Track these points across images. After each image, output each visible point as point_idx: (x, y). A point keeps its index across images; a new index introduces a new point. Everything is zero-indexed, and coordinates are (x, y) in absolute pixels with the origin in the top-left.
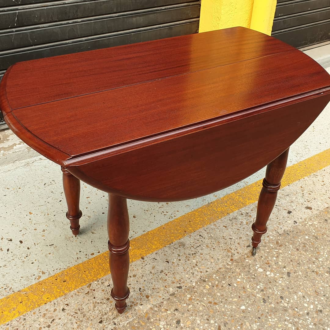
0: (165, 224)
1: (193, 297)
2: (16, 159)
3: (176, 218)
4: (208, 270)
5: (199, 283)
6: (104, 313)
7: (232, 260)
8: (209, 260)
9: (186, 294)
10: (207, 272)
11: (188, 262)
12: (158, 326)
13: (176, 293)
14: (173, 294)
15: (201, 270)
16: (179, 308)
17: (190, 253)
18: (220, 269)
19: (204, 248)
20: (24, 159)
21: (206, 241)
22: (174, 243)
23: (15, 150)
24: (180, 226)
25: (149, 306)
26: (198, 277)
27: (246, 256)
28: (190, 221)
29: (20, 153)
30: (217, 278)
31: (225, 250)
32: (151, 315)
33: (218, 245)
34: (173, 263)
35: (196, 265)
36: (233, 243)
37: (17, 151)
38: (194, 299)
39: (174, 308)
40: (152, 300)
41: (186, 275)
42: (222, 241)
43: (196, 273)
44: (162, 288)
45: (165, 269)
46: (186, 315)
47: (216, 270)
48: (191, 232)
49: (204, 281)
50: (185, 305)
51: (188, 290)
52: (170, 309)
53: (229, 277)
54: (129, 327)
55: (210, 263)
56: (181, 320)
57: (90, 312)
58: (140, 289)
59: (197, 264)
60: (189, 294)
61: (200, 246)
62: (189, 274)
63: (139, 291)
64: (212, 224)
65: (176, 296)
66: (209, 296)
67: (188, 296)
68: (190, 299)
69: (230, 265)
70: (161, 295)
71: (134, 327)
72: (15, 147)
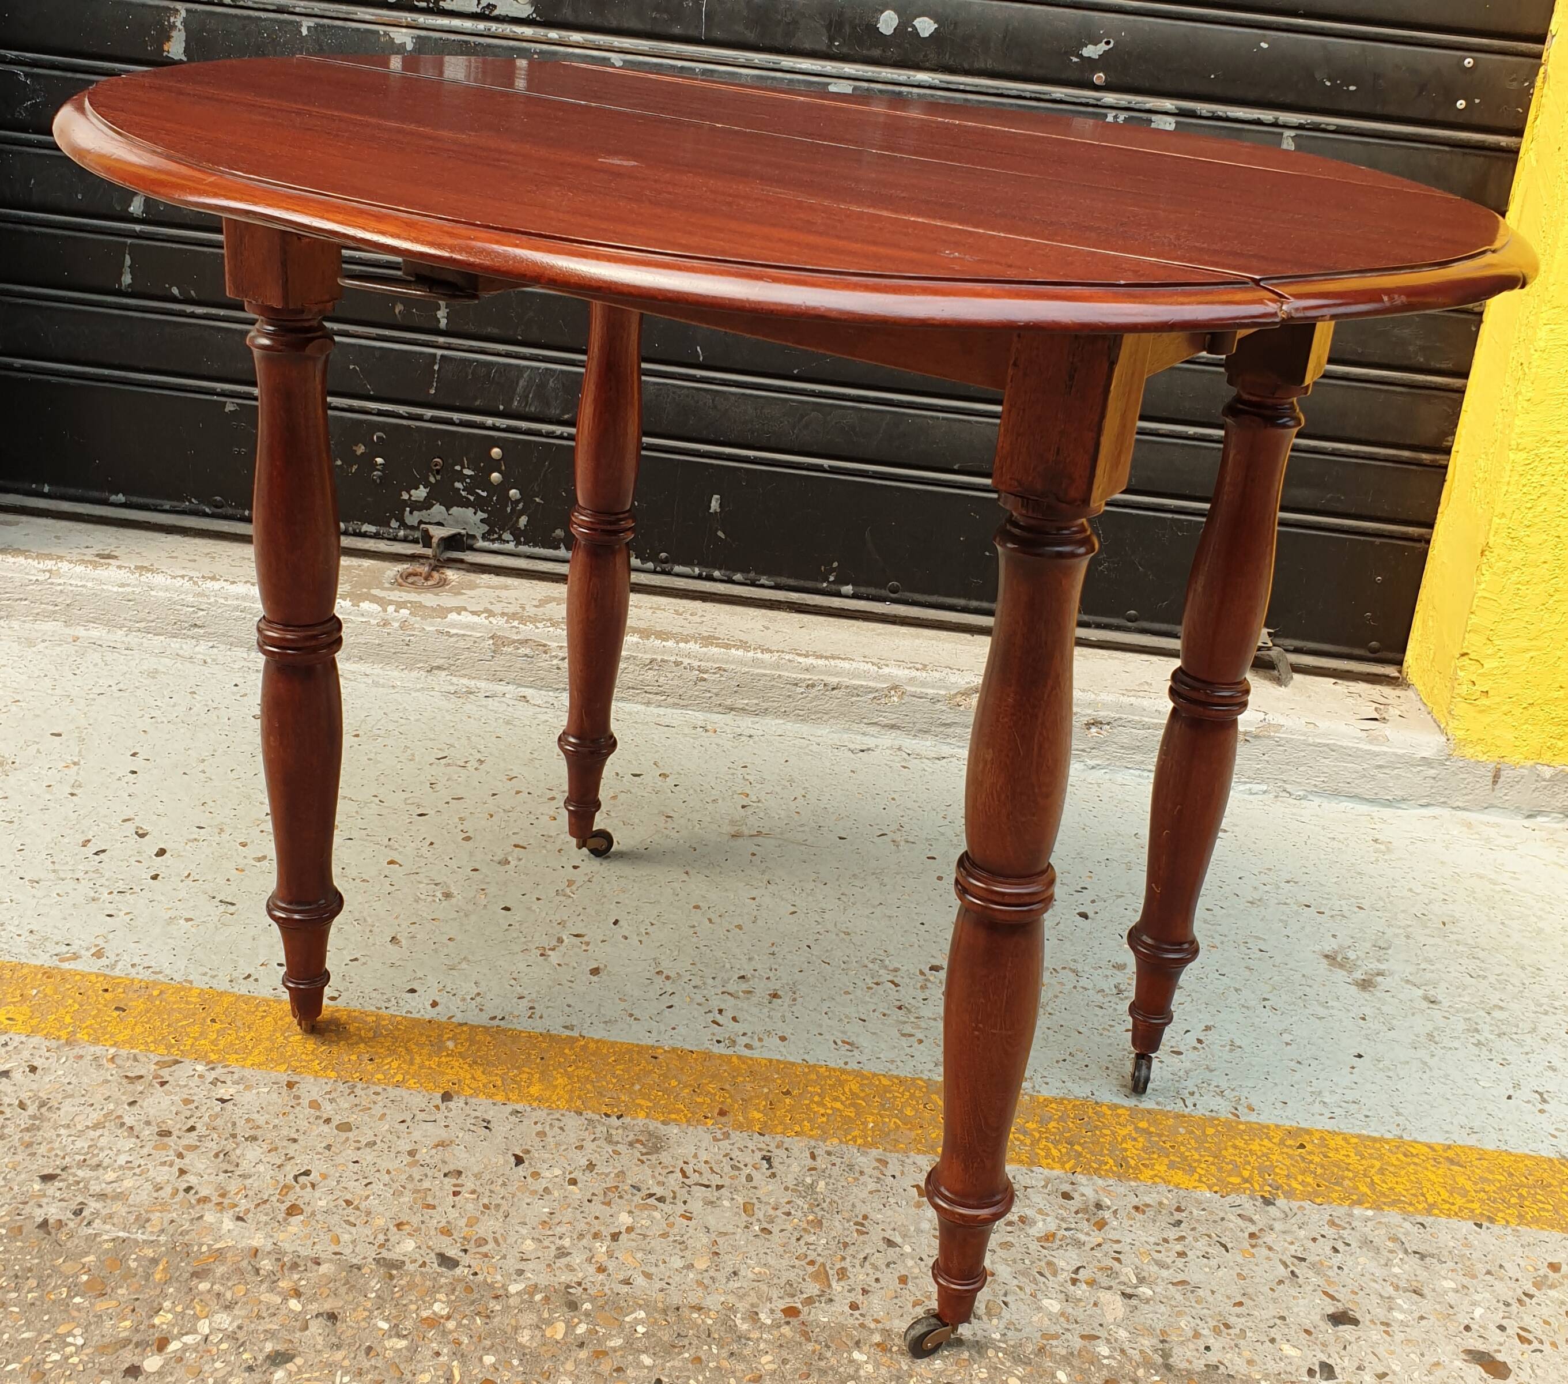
0: (674, 1050)
1: (451, 1325)
2: (440, 662)
3: (747, 1053)
4: (640, 1281)
5: (538, 1297)
6: (94, 1161)
7: (791, 1312)
8: (688, 1254)
9: (441, 1296)
10: (627, 1282)
11: (597, 1208)
12: (197, 1318)
13: (410, 1267)
14: (391, 1267)
15: (611, 1265)
16: (351, 1320)
17: (643, 1187)
18: (699, 1309)
19: (726, 1203)
20: (471, 678)
21: (768, 1190)
22: (627, 1120)
24: (727, 1087)
25: (258, 1240)
26: (565, 1278)
27: (877, 1338)
28: (788, 1093)
30: (641, 1329)
31: (812, 1263)
32: (220, 1270)
33: (805, 1230)
34: (536, 1175)
35: (615, 1237)
36: (881, 1263)
38: (444, 1333)
39: (327, 1306)
40: (292, 1229)
41: (529, 1242)
42: (837, 1226)
43: (577, 1259)
44: (380, 1222)
45: (477, 1176)
46: (339, 1355)
47: (676, 1299)
48: (740, 1127)
49: (573, 1306)
50: (385, 1326)
51: (469, 1289)
52: (313, 1299)
53: (698, 1360)
54: (107, 1251)
55: (677, 1263)
56: (299, 1361)
57: (62, 1131)
58: (307, 1173)
59: (623, 1237)
60: (449, 1303)
61: (719, 1187)
62: (546, 1243)
63: (291, 1176)
64: (875, 1153)
65: (391, 1277)
66: (515, 1362)
67: (437, 1307)
68: (433, 1322)
69: (762, 1327)
70: (346, 1237)
71: (123, 1261)
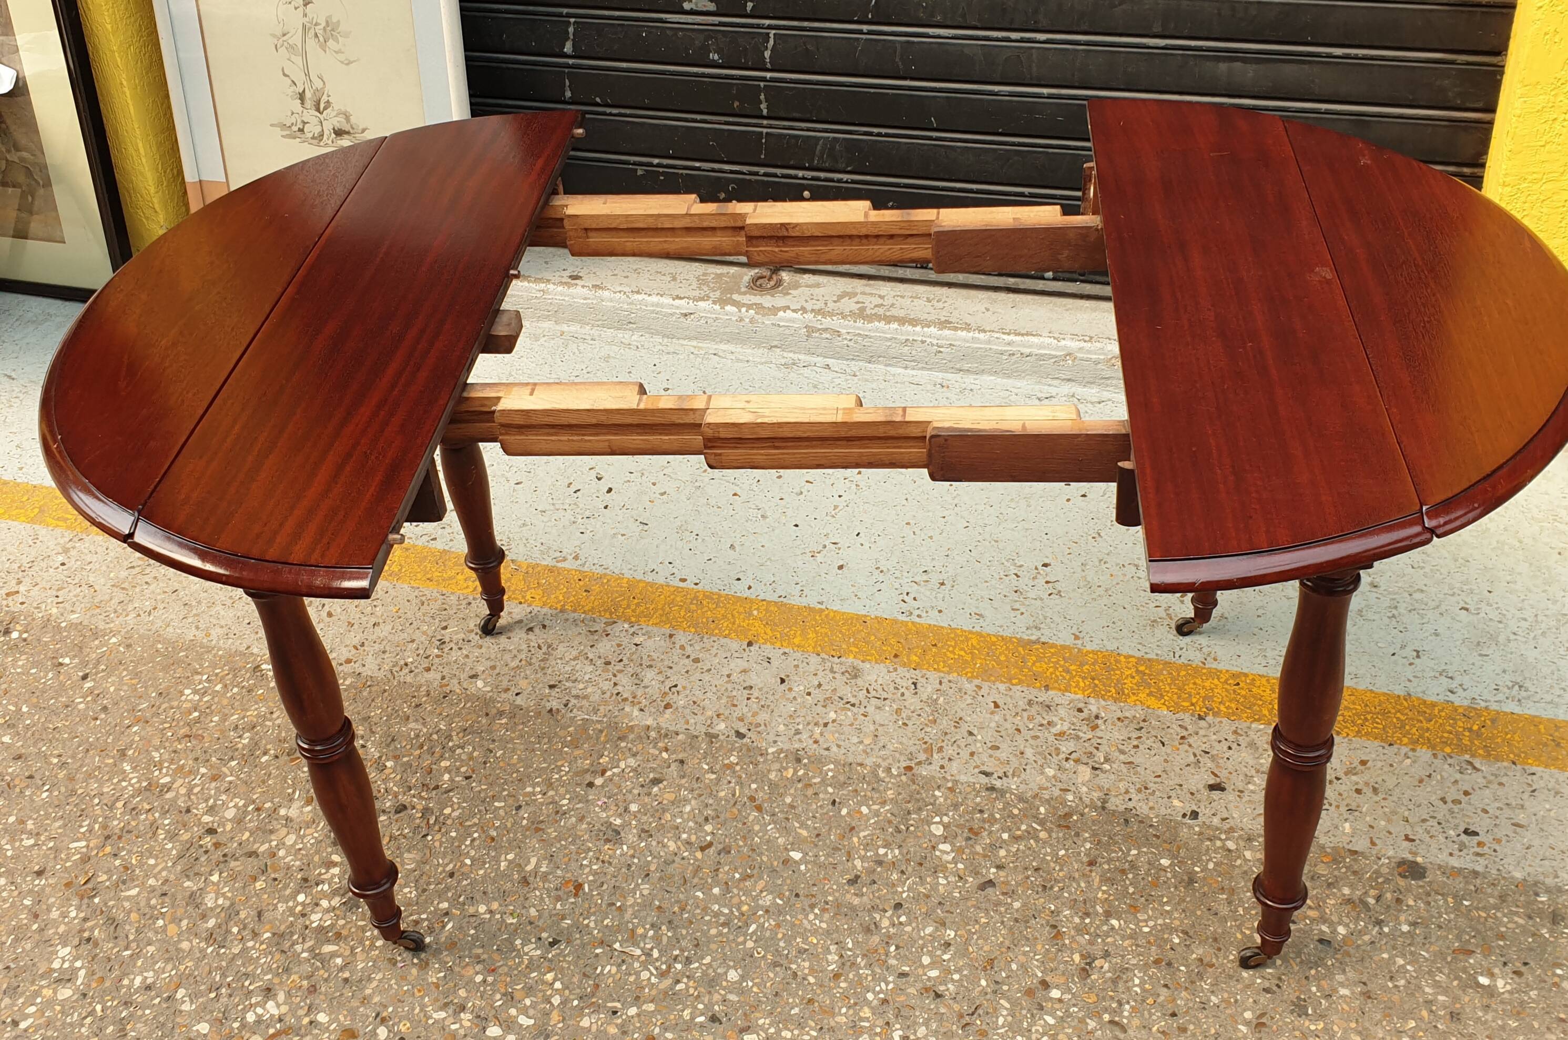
0: (876, 618)
1: (738, 768)
2: (775, 343)
3: (918, 620)
4: (834, 749)
5: (782, 755)
6: (573, 678)
7: (909, 768)
8: (861, 735)
9: (735, 753)
10: (827, 749)
11: (819, 709)
12: (619, 760)
13: (721, 737)
14: (712, 737)
15: (821, 740)
16: (692, 763)
17: (845, 697)
18: (861, 765)
19: (887, 708)
20: (795, 353)
21: (912, 701)
22: (843, 659)
23: (781, 320)
24: (902, 641)
25: (650, 722)
26: (797, 746)
27: (950, 785)
28: (935, 645)
29: (787, 332)
30: (830, 774)
31: (926, 743)
32: (631, 736)
33: (926, 725)
34: (790, 689)
35: (826, 725)
36: (963, 745)
37: (781, 324)
38: (734, 772)
39: (680, 756)
40: (667, 716)
41: (782, 726)
42: (945, 723)
43: (804, 736)
44: (709, 713)
45: (760, 689)
46: (683, 781)
47: (850, 760)
48: (904, 665)
49: (799, 760)
50: (706, 767)
51: (749, 750)
52: (674, 752)
53: (856, 791)
54: (579, 725)
55: (855, 740)
56: (665, 783)
57: (559, 661)
58: (676, 686)
59: (830, 725)
60: (738, 757)
61: (885, 699)
62: (790, 727)
63: (667, 688)
64: (977, 682)
65: (712, 742)
66: (766, 788)
67: (732, 758)
68: (730, 766)
69: (892, 776)
70: (692, 721)
71: (586, 730)
72: (781, 314)
